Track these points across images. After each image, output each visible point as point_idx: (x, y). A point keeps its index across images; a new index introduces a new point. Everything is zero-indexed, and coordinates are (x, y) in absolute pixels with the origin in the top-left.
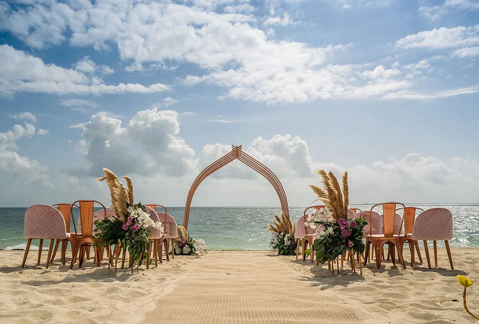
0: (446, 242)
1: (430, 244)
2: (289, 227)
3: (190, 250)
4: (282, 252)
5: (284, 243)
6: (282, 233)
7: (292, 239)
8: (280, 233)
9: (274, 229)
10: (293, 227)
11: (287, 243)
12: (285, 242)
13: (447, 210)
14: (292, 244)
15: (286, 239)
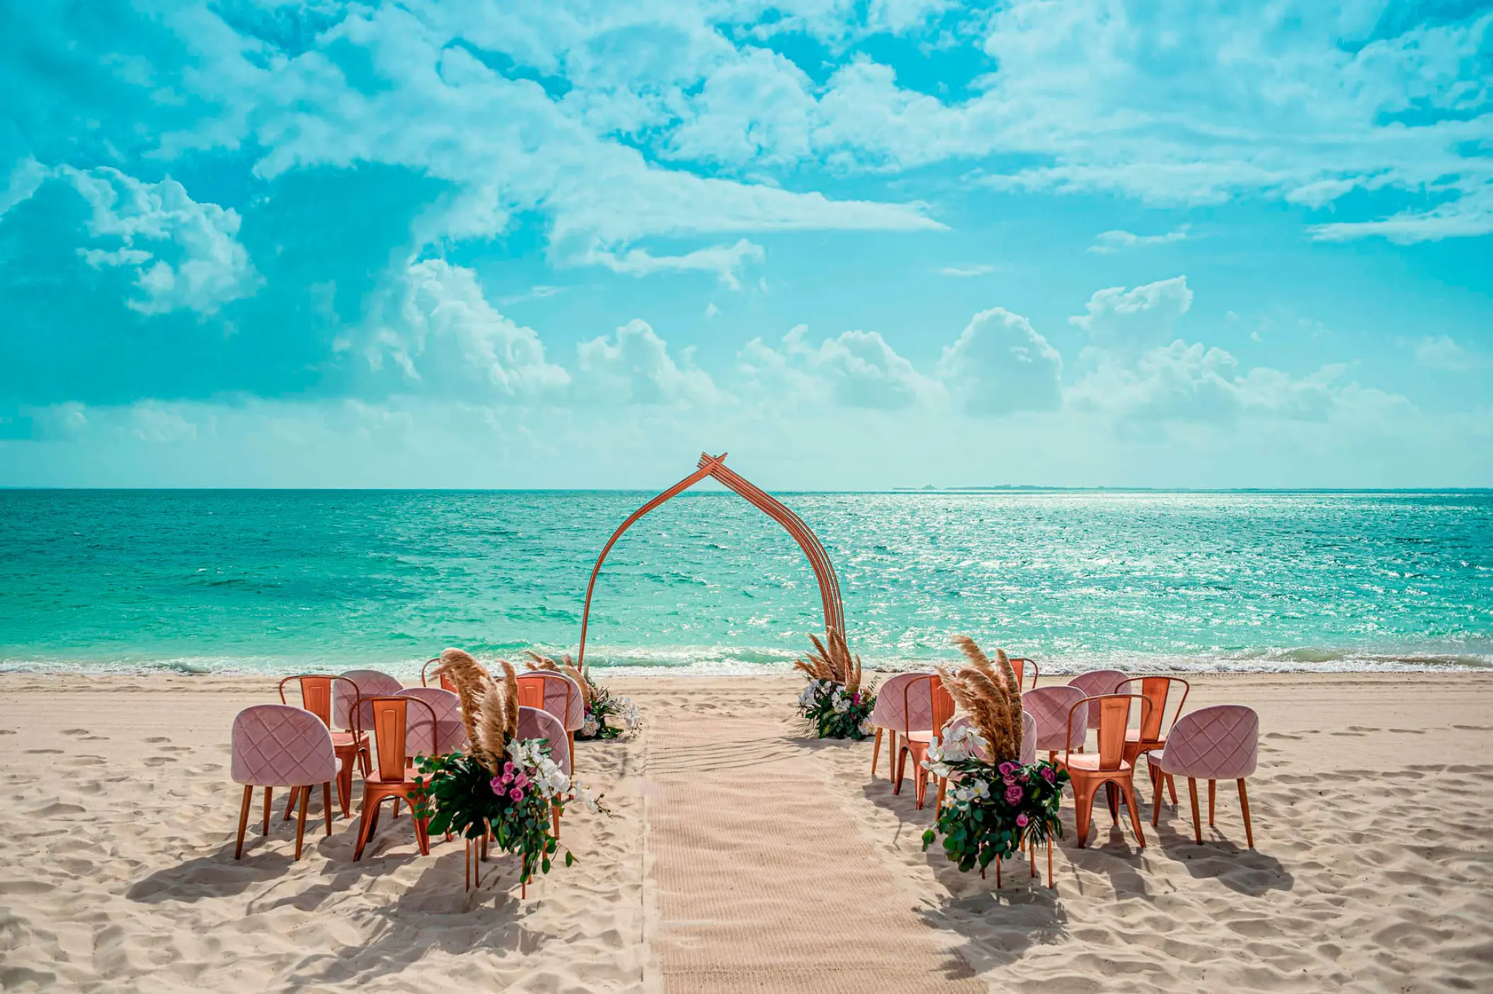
0: (1241, 783)
1: (1202, 784)
2: (846, 665)
3: (597, 726)
4: (827, 730)
5: (830, 707)
6: (828, 684)
7: (852, 696)
8: (822, 682)
9: (807, 668)
10: (854, 667)
11: (841, 706)
12: (834, 704)
13: (1250, 711)
14: (853, 710)
15: (836, 697)
